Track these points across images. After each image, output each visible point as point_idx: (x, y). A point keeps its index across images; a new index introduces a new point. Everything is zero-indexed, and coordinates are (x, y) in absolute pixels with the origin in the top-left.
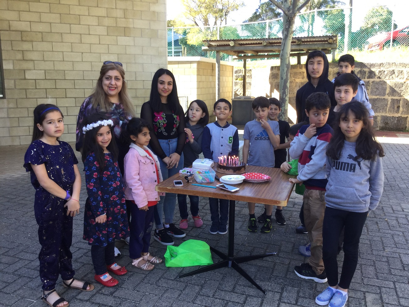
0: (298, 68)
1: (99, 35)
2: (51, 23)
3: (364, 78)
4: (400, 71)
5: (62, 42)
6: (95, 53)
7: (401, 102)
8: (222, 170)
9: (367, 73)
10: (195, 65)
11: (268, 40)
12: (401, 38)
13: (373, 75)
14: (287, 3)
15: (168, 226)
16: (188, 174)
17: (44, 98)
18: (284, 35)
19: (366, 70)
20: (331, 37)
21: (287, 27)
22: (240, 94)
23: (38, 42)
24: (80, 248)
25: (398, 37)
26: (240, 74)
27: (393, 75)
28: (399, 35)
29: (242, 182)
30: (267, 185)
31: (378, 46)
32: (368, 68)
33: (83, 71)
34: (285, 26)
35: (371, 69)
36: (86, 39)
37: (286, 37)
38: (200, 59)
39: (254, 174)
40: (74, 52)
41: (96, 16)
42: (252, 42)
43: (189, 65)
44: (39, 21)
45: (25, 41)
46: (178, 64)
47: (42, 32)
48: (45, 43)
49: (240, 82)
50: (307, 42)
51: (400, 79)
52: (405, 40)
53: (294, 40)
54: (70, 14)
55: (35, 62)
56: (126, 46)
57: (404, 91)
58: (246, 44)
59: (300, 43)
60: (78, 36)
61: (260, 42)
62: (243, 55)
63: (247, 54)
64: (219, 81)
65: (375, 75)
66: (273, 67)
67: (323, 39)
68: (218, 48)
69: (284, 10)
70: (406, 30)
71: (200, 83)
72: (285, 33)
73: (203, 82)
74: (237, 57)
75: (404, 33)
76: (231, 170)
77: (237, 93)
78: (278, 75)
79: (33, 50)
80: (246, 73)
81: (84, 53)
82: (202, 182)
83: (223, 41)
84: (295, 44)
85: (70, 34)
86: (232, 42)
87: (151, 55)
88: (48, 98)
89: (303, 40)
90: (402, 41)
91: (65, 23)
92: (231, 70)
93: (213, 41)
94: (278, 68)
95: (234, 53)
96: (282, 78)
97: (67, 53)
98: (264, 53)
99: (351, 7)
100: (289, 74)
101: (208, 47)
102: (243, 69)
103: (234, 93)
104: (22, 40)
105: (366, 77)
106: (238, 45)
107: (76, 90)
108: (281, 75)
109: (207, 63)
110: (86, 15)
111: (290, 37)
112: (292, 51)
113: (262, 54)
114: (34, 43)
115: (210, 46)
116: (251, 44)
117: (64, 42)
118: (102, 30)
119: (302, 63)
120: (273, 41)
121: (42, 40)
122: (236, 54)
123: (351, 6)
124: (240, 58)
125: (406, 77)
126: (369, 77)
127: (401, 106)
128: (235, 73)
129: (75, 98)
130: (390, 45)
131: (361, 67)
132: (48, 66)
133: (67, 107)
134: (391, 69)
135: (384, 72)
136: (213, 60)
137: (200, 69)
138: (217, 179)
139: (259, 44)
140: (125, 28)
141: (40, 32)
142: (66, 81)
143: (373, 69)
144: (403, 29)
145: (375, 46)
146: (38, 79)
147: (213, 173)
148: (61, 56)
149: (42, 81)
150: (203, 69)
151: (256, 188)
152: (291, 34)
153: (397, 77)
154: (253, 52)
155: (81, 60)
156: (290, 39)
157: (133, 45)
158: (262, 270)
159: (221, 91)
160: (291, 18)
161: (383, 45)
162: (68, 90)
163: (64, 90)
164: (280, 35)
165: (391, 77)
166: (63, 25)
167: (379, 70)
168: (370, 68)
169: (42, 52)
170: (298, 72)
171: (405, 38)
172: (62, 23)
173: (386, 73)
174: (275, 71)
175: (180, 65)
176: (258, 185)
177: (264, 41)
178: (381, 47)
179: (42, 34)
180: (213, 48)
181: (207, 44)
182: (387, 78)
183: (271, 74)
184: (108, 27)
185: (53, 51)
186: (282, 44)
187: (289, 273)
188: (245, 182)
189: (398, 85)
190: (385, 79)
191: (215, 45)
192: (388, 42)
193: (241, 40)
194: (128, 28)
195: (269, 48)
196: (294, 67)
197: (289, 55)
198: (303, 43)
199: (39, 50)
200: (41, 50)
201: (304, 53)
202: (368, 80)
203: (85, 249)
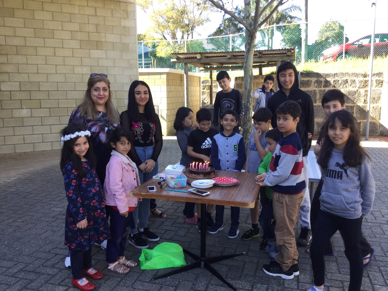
0: (260, 78)
1: (72, 49)
2: (25, 37)
3: (321, 87)
4: (352, 80)
5: (36, 55)
6: (68, 65)
7: (354, 108)
8: (193, 175)
9: (323, 82)
10: (165, 76)
11: (232, 53)
12: (352, 50)
13: (328, 84)
14: (249, 19)
15: (142, 230)
16: (161, 179)
17: (19, 109)
18: (247, 49)
19: (322, 79)
20: (289, 50)
21: (249, 42)
22: (208, 102)
23: (13, 56)
24: (56, 254)
25: (349, 49)
26: (206, 84)
27: (347, 84)
28: (350, 48)
29: (212, 186)
30: (235, 189)
31: (332, 58)
32: (324, 78)
33: (57, 82)
34: (248, 40)
35: (327, 79)
36: (60, 52)
37: (249, 50)
38: (170, 70)
39: (223, 178)
40: (48, 65)
41: (69, 31)
42: (218, 55)
43: (159, 76)
44: (14, 35)
46: (149, 75)
47: (16, 46)
48: (19, 56)
49: (207, 92)
50: (268, 54)
51: (353, 87)
52: (356, 52)
53: (256, 53)
54: (44, 29)
55: (10, 74)
56: (98, 58)
57: (357, 98)
58: (212, 57)
59: (262, 56)
60: (52, 49)
61: (225, 55)
62: (209, 67)
63: (213, 66)
64: (187, 91)
65: (330, 84)
66: (237, 78)
67: (282, 52)
68: (186, 61)
69: (246, 26)
70: (357, 43)
71: (170, 93)
72: (248, 47)
73: (173, 92)
74: (203, 69)
75: (355, 46)
76: (201, 175)
77: (205, 101)
78: (242, 85)
79: (8, 63)
80: (213, 83)
81: (58, 65)
82: (175, 187)
83: (190, 54)
84: (257, 56)
85: (44, 48)
86: (199, 55)
87: (123, 67)
88: (23, 109)
89: (264, 53)
90: (353, 53)
91: (39, 37)
92: (198, 80)
93: (181, 54)
94: (242, 78)
95: (200, 65)
96: (246, 88)
97: (41, 65)
98: (228, 65)
99: (307, 23)
100: (252, 84)
101: (177, 59)
102: (210, 80)
103: (201, 102)
105: (322, 86)
106: (204, 58)
107: (50, 100)
108: (245, 85)
109: (176, 74)
110: (60, 30)
111: (252, 51)
112: (254, 63)
113: (226, 65)
114: (9, 57)
115: (178, 58)
116: (217, 57)
117: (38, 55)
118: (75, 44)
119: (263, 74)
120: (237, 54)
121: (17, 53)
122: (203, 66)
123: (307, 21)
124: (206, 69)
125: (358, 85)
126: (325, 86)
127: (354, 112)
128: (202, 83)
129: (49, 108)
130: (342, 57)
131: (318, 77)
132: (23, 78)
133: (41, 117)
134: (345, 78)
135: (339, 81)
136: (181, 72)
137: (169, 80)
138: (189, 184)
139: (224, 56)
140: (97, 41)
141: (14, 46)
142: (40, 92)
143: (328, 79)
144: (353, 42)
145: (329, 57)
146: (13, 91)
147: (185, 178)
148: (36, 69)
149: (17, 92)
150: (173, 80)
151: (225, 191)
152: (253, 48)
153: (350, 86)
154: (218, 64)
155: (55, 72)
156: (252, 52)
157: (105, 57)
158: (233, 269)
159: (189, 100)
160: (253, 33)
161: (337, 57)
162: (42, 100)
163: (39, 101)
164: (243, 48)
165: (345, 85)
166: (37, 39)
167: (334, 79)
168: (325, 78)
169: (17, 65)
170: (260, 82)
171: (356, 50)
172: (36, 38)
173: (340, 82)
174: (239, 82)
175: (150, 76)
176: (227, 189)
177: (229, 54)
178: (335, 59)
179: (17, 48)
180: (182, 61)
181: (175, 57)
182: (341, 87)
183: (235, 85)
184: (81, 41)
185: (27, 64)
186: (245, 57)
187: (258, 271)
188: (215, 186)
189: (351, 93)
190: (340, 87)
191: (183, 58)
192: (340, 54)
193: (207, 53)
194: (100, 41)
195: (233, 61)
196: (256, 77)
197: (251, 67)
198: (264, 56)
199: (14, 63)
200: (16, 63)
201: (265, 64)
202: (324, 89)
203: (62, 255)
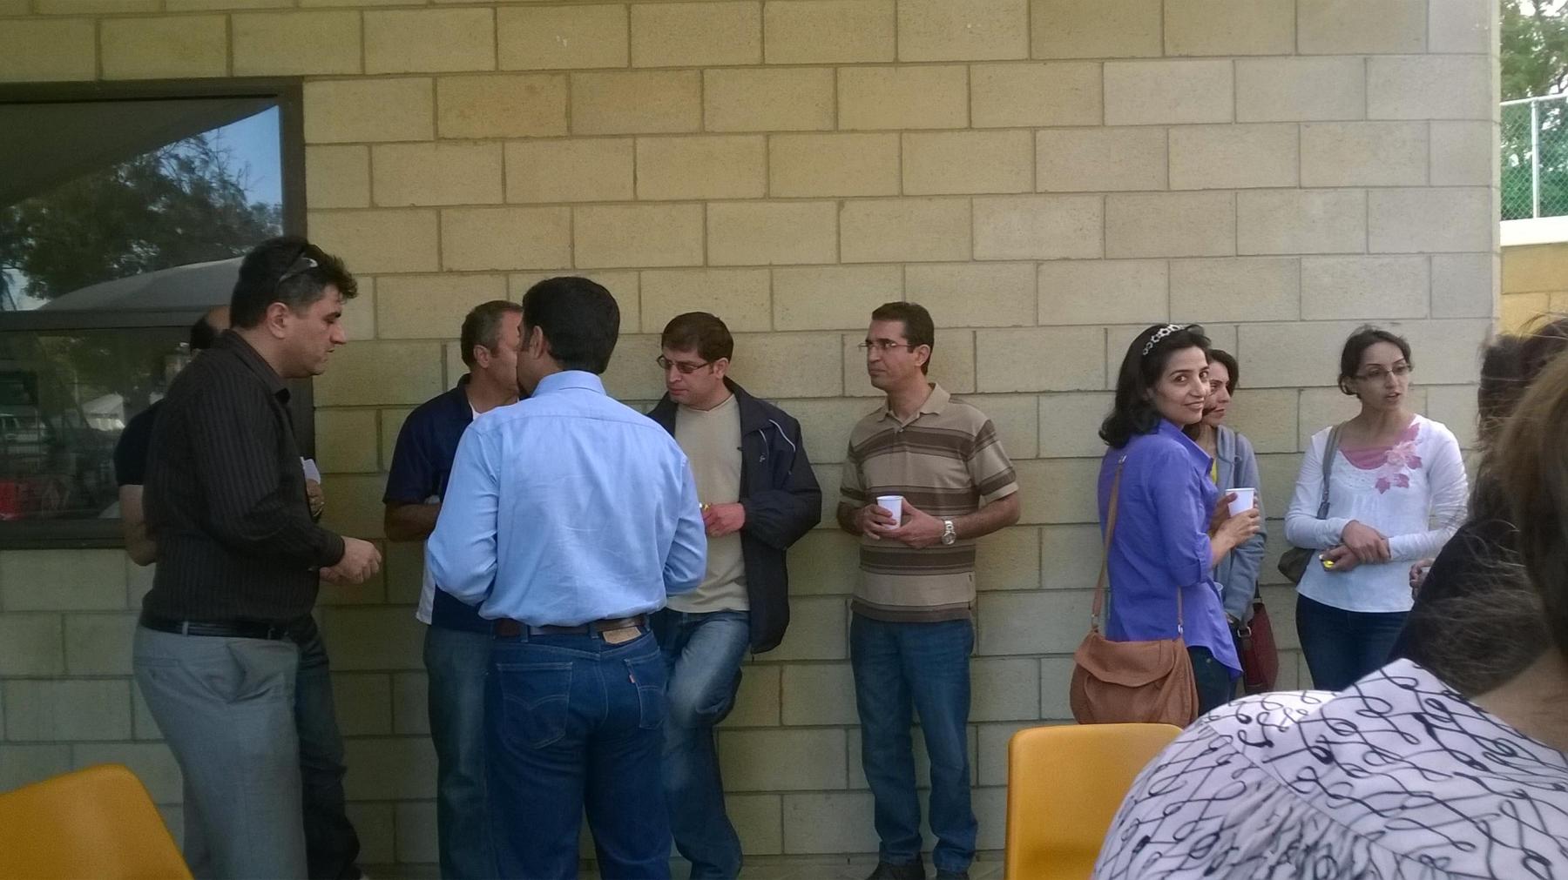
1: (968, 64)
5: (702, 132)
6: (930, 197)
23: (540, 145)
40: (779, 199)
45: (455, 141)
47: (568, 73)
48: (585, 148)
56: (1166, 127)
60: (819, 81)
79: (504, 203)
81: (854, 199)
85: (759, 73)
87: (1367, 190)
97: (732, 206)
104: (439, 139)
114: (515, 154)
117: (713, 133)
121: (569, 128)
141: (554, 72)
148: (691, 235)
155: (831, 257)
157: (1226, 115)
169: (566, 211)
179: (569, 86)
199: (544, 197)
200: (555, 197)
